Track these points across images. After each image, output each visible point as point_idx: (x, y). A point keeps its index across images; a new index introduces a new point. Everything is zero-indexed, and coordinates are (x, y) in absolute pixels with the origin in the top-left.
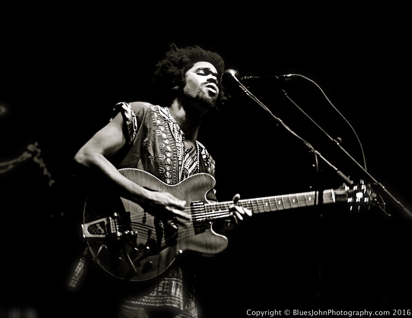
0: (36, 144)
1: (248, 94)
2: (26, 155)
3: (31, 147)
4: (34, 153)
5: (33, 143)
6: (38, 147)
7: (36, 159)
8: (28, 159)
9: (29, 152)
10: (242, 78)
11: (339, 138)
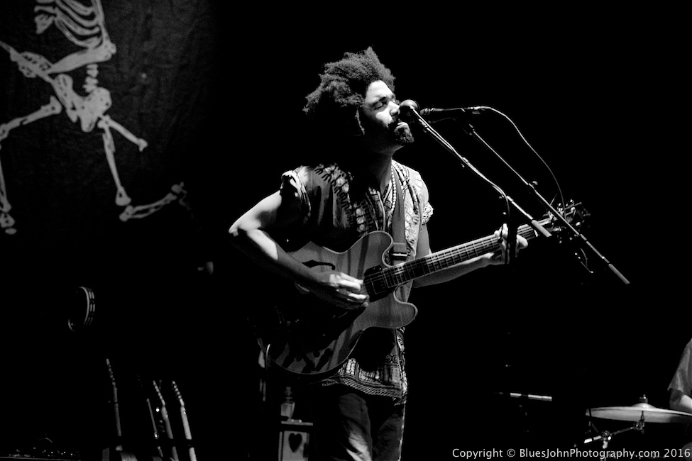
0: (182, 184)
1: (428, 129)
2: (170, 197)
3: (176, 188)
4: (179, 195)
5: (179, 184)
6: (184, 188)
7: (181, 202)
8: (172, 202)
9: (174, 193)
10: (422, 111)
11: (534, 182)
